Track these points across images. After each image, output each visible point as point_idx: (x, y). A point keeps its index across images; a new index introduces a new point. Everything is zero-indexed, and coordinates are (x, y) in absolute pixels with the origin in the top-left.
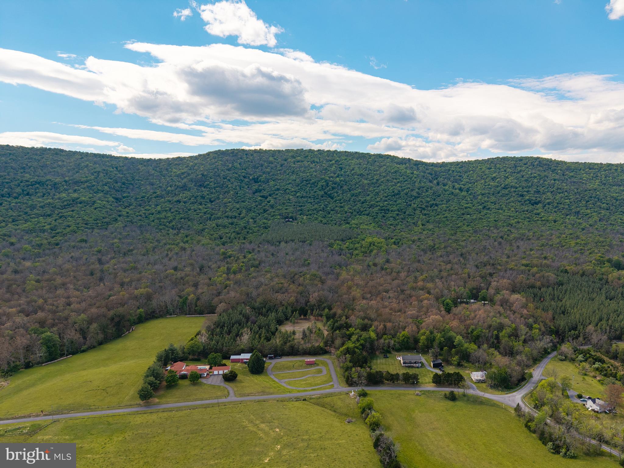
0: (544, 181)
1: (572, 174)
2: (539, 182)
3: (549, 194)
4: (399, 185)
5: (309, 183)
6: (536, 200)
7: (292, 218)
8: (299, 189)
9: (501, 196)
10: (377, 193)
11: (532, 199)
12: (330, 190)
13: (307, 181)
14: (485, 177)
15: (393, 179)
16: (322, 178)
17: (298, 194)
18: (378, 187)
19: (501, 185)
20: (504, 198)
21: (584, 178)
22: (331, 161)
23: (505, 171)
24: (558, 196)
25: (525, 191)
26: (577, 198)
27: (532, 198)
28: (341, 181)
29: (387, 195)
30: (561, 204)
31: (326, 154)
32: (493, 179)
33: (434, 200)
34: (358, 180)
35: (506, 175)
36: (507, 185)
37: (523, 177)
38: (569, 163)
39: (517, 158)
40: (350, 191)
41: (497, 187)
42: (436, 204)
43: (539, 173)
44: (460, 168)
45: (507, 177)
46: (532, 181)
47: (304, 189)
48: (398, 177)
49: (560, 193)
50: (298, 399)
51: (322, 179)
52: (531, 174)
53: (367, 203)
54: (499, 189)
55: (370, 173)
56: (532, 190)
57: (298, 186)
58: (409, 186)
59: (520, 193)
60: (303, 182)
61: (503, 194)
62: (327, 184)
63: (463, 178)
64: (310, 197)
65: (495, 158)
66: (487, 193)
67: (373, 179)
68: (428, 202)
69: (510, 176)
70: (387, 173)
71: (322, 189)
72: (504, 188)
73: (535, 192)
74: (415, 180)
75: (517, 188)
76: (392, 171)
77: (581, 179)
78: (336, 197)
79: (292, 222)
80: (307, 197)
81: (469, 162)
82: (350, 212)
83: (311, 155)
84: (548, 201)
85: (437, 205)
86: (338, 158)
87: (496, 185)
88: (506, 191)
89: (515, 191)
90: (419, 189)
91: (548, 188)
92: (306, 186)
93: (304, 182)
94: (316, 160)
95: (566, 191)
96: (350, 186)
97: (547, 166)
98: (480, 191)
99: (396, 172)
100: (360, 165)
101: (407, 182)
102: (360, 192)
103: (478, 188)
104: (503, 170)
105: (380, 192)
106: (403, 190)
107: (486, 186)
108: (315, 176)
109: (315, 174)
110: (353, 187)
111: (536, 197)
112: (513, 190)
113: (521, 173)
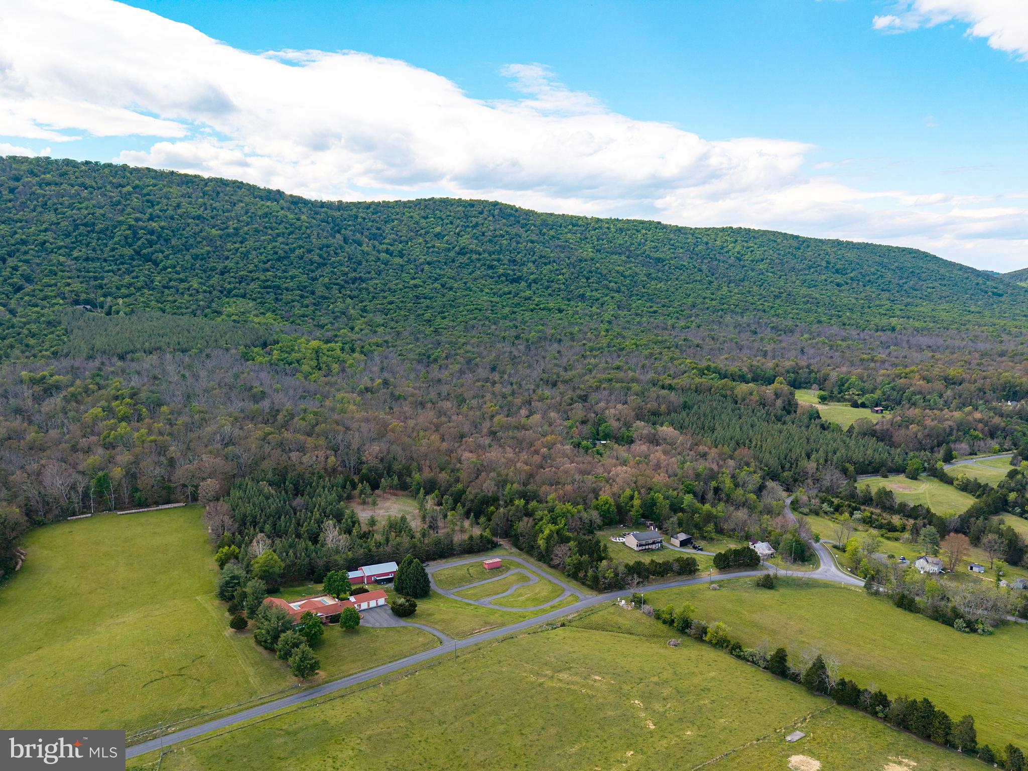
0: (518, 243)
1: (552, 233)
2: (509, 244)
3: (530, 265)
4: (280, 239)
5: (93, 231)
6: (515, 274)
7: (87, 302)
8: (73, 243)
9: (459, 266)
10: (245, 255)
11: (509, 274)
12: (143, 247)
13: (86, 225)
14: (423, 231)
15: (266, 228)
16: (119, 222)
17: (76, 254)
18: (242, 243)
19: (454, 248)
20: (465, 271)
21: (571, 241)
22: (123, 186)
23: (452, 223)
24: (546, 269)
25: (493, 260)
26: (573, 273)
27: (509, 272)
28: (163, 228)
29: (265, 260)
30: (552, 282)
31: (107, 171)
32: (438, 236)
33: (355, 271)
34: (197, 229)
35: (457, 231)
36: (464, 248)
37: (483, 234)
38: (542, 214)
39: (466, 201)
40: (188, 250)
41: (449, 250)
42: (360, 278)
43: (506, 228)
44: (373, 214)
45: (458, 234)
46: (499, 243)
47: (84, 242)
48: (274, 225)
49: (546, 264)
50: (552, 626)
51: (121, 223)
52: (495, 230)
53: (232, 274)
54: (452, 254)
55: (217, 215)
56: (505, 258)
57: (68, 235)
58: (300, 243)
59: (488, 262)
60: (76, 227)
61: (461, 263)
62: (135, 234)
63: (384, 232)
64: (105, 261)
65: (429, 200)
66: (436, 261)
67: (227, 228)
68: (346, 274)
69: (463, 233)
70: (251, 217)
71: (127, 243)
72: (459, 254)
73: (509, 261)
74: (308, 231)
75: (480, 254)
76: (260, 213)
77: (567, 241)
78: (162, 261)
79: (91, 311)
80: (98, 259)
81: (386, 205)
82: (205, 292)
83: (75, 172)
84: (532, 277)
85: (363, 280)
86: (137, 182)
87: (446, 248)
88: (464, 259)
89: (479, 260)
90: (321, 249)
91: (526, 255)
92: (87, 236)
93: (82, 227)
94: (88, 182)
95: (554, 261)
96: (184, 240)
97: (513, 219)
98: (423, 257)
99: (266, 215)
100: (189, 197)
101: (294, 236)
102: (209, 252)
103: (417, 252)
104: (448, 222)
105: (248, 252)
106: (293, 250)
107: (428, 248)
108: (104, 215)
109: (102, 211)
110: (191, 241)
111: (514, 270)
112: (475, 257)
113: (479, 228)
